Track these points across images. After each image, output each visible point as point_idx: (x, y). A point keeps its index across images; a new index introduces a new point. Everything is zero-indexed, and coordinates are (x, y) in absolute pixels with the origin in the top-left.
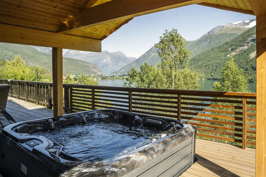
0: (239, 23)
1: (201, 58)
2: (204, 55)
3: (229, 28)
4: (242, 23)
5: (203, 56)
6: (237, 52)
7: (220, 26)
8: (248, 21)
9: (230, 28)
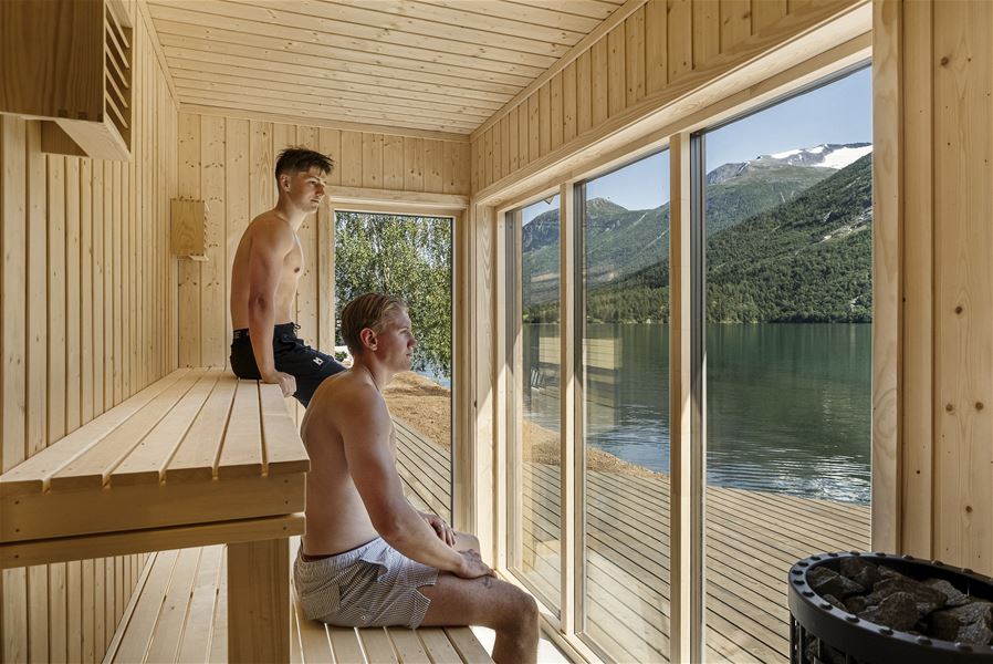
0: (791, 157)
1: (720, 252)
2: (727, 242)
3: (768, 168)
4: (801, 154)
5: (724, 242)
6: (859, 225)
7: (731, 165)
8: (819, 150)
9: (771, 169)
